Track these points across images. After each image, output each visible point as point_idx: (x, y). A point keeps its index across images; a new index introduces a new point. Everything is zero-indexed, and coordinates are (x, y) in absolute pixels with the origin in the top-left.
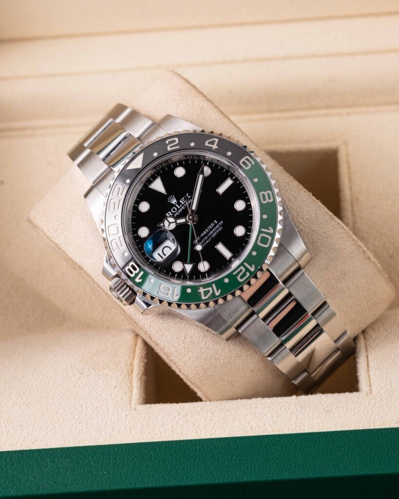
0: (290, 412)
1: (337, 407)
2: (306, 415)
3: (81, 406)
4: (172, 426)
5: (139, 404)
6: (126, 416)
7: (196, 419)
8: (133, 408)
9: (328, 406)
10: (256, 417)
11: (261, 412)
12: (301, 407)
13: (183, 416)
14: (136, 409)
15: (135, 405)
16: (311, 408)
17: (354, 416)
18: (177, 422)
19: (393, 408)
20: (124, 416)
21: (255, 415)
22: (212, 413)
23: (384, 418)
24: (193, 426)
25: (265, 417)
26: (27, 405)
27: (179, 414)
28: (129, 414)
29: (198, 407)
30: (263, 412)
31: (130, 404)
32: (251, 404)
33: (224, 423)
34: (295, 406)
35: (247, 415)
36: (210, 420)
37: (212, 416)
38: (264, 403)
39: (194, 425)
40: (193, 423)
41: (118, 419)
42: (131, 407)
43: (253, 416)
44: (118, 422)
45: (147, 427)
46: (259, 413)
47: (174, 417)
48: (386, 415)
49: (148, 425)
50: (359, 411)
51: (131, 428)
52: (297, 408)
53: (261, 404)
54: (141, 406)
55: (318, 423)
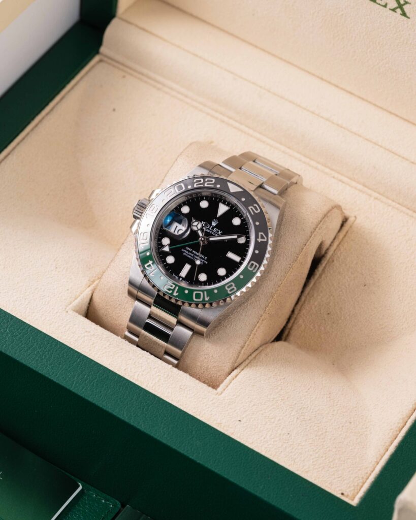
55: (169, 392)
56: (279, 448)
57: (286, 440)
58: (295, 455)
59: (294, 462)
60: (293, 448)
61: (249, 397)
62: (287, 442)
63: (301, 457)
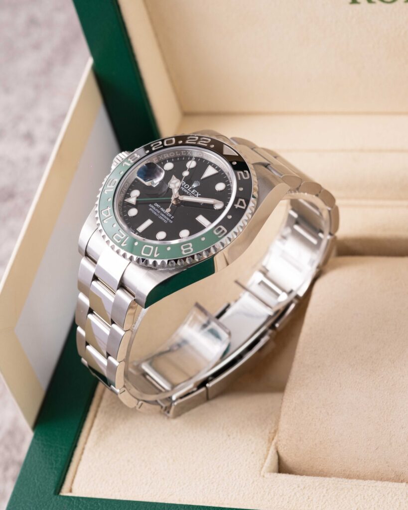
0: (395, 498)
3: (219, 467)
4: (289, 497)
6: (253, 482)
7: (312, 493)
8: (262, 474)
10: (364, 499)
11: (369, 495)
13: (301, 489)
14: (264, 476)
15: (264, 473)
18: (295, 494)
20: (251, 482)
21: (364, 497)
22: (327, 490)
24: (307, 500)
25: (372, 501)
26: (174, 460)
27: (299, 487)
28: (256, 481)
29: (318, 482)
30: (372, 495)
31: (260, 471)
32: (364, 486)
33: (335, 501)
34: (401, 493)
35: (357, 496)
36: (324, 496)
37: (326, 493)
38: (376, 486)
39: (309, 499)
40: (309, 497)
41: (245, 484)
42: (260, 474)
43: (362, 497)
44: (244, 487)
45: (268, 494)
46: (368, 495)
47: (293, 489)
49: (269, 493)
51: (254, 494)
53: (373, 487)
54: (269, 474)
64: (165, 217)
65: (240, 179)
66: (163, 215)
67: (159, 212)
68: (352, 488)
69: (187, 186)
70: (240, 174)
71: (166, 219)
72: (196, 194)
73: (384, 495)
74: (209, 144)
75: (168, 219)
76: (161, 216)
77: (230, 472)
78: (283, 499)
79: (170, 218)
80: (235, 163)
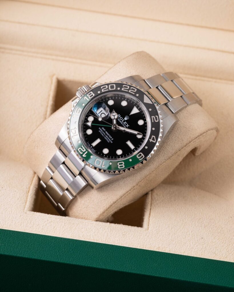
0: (104, 231)
1: (129, 234)
2: (112, 234)
4: (43, 226)
5: (28, 211)
6: (20, 216)
7: (56, 225)
8: (25, 212)
9: (124, 232)
10: (87, 230)
12: (111, 229)
13: (49, 222)
14: (26, 213)
15: (26, 211)
16: (115, 231)
17: (137, 240)
18: (46, 224)
19: (157, 240)
20: (19, 216)
22: (65, 224)
23: (151, 244)
24: (53, 229)
25: (91, 231)
27: (48, 221)
28: (22, 215)
29: (58, 219)
30: (91, 228)
32: (86, 223)
33: (69, 230)
34: (108, 229)
35: (82, 228)
36: (63, 227)
37: (64, 225)
39: (54, 228)
40: (54, 227)
42: (24, 212)
43: (85, 230)
44: (15, 218)
45: (30, 224)
46: (89, 228)
47: (45, 222)
48: (153, 243)
49: (30, 223)
50: (140, 238)
51: (21, 223)
52: (108, 230)
53: (91, 224)
54: (29, 212)
55: (117, 240)
56: (201, 249)
57: (203, 243)
58: (213, 250)
59: (215, 254)
60: (210, 246)
61: (166, 225)
62: (204, 243)
63: (218, 250)
64: (108, 138)
65: (153, 121)
66: (107, 137)
67: (105, 134)
68: (79, 224)
69: (121, 119)
70: (153, 118)
71: (109, 140)
72: (126, 125)
73: (98, 229)
74: (136, 93)
75: (110, 140)
76: (106, 137)
77: (6, 209)
78: (39, 227)
79: (111, 139)
80: (150, 110)
